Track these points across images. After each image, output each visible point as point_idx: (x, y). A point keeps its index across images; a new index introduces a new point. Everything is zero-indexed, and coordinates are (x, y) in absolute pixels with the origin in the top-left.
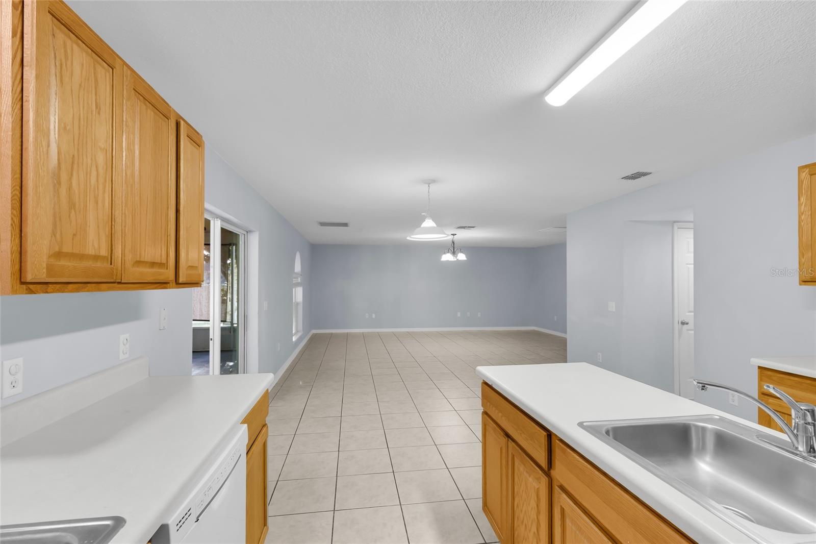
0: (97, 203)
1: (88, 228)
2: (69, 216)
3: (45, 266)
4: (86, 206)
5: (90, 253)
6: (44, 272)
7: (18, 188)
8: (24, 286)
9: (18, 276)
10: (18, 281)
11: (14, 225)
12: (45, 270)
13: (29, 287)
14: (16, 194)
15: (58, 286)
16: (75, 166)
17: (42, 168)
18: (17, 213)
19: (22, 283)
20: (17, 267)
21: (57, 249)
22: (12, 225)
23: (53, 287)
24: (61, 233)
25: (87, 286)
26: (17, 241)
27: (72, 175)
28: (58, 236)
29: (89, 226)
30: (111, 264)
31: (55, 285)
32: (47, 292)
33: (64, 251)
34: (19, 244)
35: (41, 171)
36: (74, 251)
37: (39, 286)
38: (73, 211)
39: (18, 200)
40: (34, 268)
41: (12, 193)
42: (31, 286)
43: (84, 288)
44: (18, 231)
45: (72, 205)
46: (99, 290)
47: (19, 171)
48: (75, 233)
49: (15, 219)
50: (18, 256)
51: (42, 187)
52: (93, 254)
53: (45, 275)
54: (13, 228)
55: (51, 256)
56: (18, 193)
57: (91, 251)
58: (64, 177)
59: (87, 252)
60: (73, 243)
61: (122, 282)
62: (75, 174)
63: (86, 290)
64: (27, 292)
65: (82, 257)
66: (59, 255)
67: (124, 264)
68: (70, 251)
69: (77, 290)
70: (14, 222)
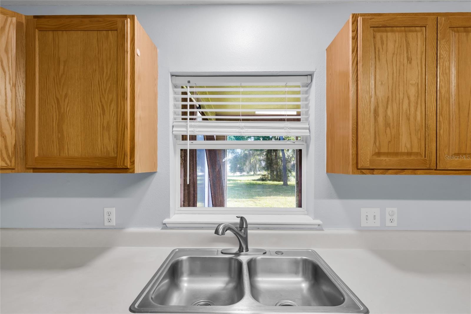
0: (409, 119)
1: (401, 136)
2: (385, 132)
3: (369, 160)
4: (399, 123)
5: (403, 151)
6: (368, 164)
7: (356, 124)
8: (359, 171)
9: (356, 166)
10: (356, 168)
11: (353, 142)
12: (368, 163)
13: (362, 171)
14: (354, 127)
15: (381, 171)
16: (390, 102)
17: (366, 110)
18: (355, 136)
19: (358, 169)
20: (355, 161)
21: (377, 151)
22: (352, 142)
23: (377, 171)
24: (380, 142)
25: (405, 171)
26: (355, 149)
27: (387, 108)
28: (377, 144)
29: (402, 135)
30: (425, 157)
31: (379, 170)
32: (373, 174)
33: (381, 152)
34: (356, 150)
35: (365, 112)
36: (390, 151)
37: (368, 171)
38: (388, 128)
39: (355, 129)
40: (362, 161)
41: (352, 127)
42: (363, 171)
43: (402, 172)
44: (355, 144)
45: (387, 125)
46: (415, 174)
47: (356, 116)
48: (390, 140)
49: (354, 138)
50: (355, 155)
51: (366, 120)
52: (406, 151)
53: (368, 165)
54: (353, 143)
55: (374, 155)
56: (355, 126)
57: (403, 150)
58: (381, 111)
59: (400, 151)
60: (388, 147)
61: (438, 169)
62: (389, 107)
63: (403, 173)
64: (361, 173)
65: (396, 154)
66: (379, 154)
67: (439, 157)
68: (386, 151)
69: (396, 173)
70: (353, 140)
